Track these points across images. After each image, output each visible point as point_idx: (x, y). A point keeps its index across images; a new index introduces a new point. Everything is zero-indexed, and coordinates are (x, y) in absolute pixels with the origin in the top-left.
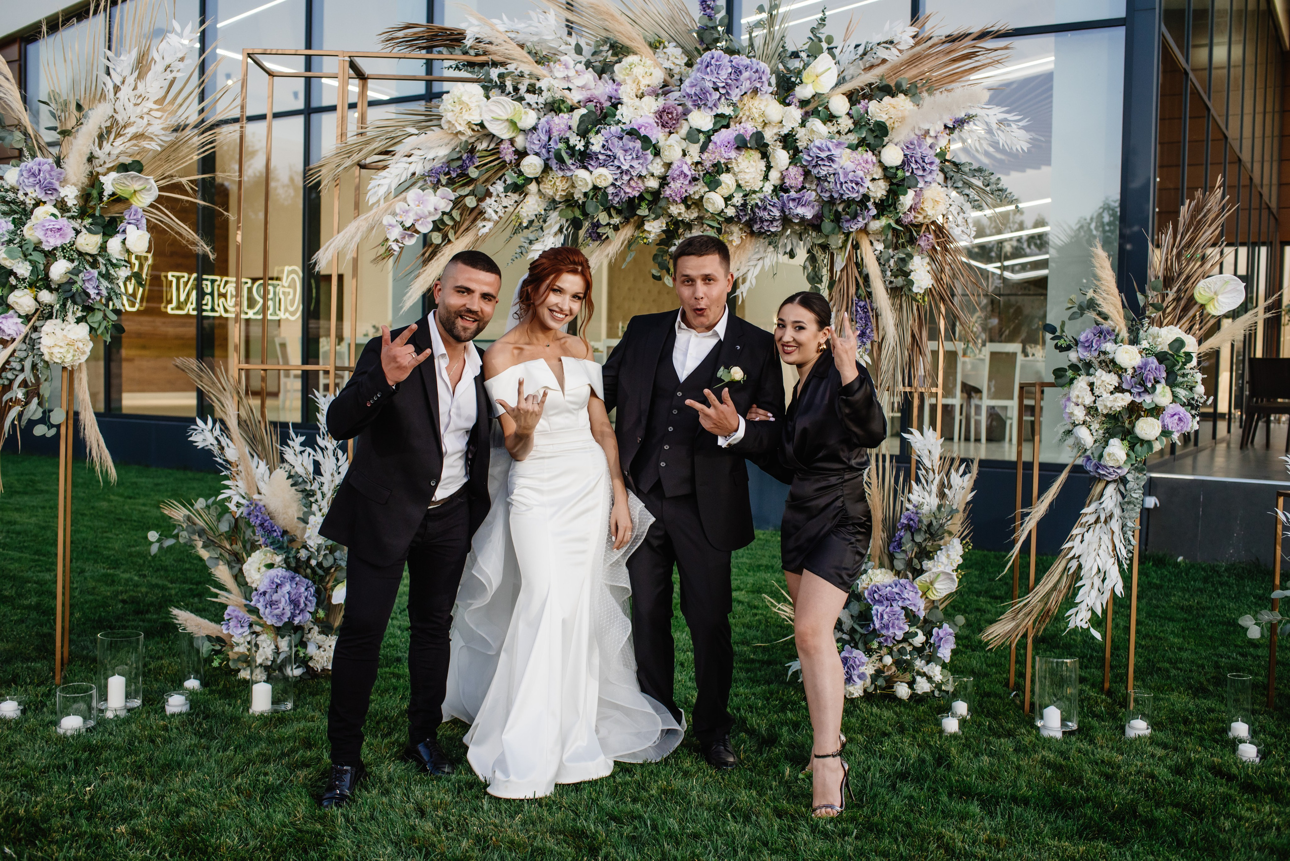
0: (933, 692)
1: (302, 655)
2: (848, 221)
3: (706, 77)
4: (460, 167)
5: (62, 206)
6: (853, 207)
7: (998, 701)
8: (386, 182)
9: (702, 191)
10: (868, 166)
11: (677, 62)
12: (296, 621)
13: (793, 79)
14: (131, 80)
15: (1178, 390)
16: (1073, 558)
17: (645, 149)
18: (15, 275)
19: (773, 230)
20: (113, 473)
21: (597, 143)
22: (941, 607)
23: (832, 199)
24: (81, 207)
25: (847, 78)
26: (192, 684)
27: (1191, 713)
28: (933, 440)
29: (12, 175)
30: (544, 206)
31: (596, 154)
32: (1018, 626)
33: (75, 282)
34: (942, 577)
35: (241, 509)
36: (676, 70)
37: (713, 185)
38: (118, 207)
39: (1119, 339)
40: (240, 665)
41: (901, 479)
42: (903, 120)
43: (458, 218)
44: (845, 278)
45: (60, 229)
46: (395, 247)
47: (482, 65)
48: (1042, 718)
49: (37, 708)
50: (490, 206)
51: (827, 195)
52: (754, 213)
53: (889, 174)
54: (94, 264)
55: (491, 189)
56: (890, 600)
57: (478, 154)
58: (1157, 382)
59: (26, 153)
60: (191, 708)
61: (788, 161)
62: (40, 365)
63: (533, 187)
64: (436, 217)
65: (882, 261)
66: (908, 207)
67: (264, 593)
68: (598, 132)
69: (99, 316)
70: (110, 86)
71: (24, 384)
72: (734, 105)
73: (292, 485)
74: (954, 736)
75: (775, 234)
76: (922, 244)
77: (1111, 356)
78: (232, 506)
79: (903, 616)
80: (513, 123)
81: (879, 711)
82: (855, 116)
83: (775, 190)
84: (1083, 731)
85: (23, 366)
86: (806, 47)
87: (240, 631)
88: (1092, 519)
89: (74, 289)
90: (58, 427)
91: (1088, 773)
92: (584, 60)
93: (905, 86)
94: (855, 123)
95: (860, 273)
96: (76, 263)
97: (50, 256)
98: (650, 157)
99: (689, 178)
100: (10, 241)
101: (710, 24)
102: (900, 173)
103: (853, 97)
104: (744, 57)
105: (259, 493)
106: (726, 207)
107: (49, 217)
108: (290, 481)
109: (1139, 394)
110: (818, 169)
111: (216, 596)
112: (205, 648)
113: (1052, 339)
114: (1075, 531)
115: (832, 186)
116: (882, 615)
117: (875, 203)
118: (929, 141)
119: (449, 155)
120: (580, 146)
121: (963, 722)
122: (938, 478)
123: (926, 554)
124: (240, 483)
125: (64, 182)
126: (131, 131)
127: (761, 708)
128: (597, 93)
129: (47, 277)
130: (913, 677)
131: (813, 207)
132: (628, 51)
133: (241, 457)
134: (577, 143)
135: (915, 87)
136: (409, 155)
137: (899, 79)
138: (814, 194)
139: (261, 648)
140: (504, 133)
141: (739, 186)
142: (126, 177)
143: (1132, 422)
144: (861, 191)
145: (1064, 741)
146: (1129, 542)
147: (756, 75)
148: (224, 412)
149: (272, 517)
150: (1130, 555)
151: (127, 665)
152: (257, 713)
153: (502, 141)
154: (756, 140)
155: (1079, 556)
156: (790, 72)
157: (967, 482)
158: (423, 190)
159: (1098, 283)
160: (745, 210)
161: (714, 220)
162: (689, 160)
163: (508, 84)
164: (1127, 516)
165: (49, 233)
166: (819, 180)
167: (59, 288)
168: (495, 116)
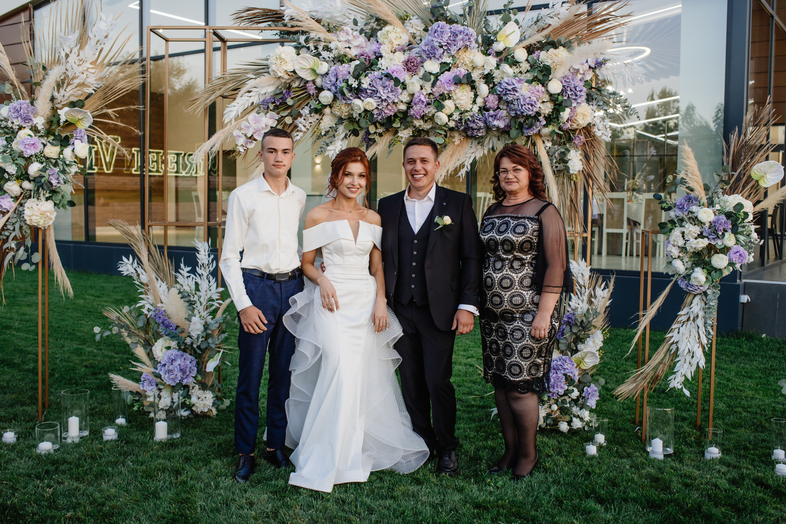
0: (584, 427)
1: (188, 403)
2: (527, 129)
3: (435, 39)
4: (281, 98)
5: (35, 129)
6: (530, 120)
7: (626, 434)
8: (236, 108)
9: (433, 111)
10: (539, 94)
11: (418, 28)
12: (184, 382)
13: (492, 38)
14: (75, 50)
15: (739, 236)
16: (673, 343)
17: (396, 85)
18: (7, 172)
19: (480, 135)
20: (71, 291)
21: (366, 82)
22: (590, 374)
23: (517, 116)
24: (47, 130)
25: (526, 37)
26: (121, 421)
27: (750, 443)
28: (584, 267)
29: (4, 111)
30: (336, 121)
31: (366, 90)
32: (637, 386)
33: (44, 176)
34: (589, 355)
35: (151, 313)
36: (418, 33)
37: (440, 107)
38: (70, 128)
39: (702, 202)
40: (151, 409)
42: (561, 64)
45: (34, 144)
46: (242, 150)
47: (296, 33)
48: (650, 446)
49: (26, 436)
50: (301, 123)
51: (514, 112)
52: (467, 124)
53: (553, 98)
54: (56, 165)
55: (302, 112)
56: (555, 369)
57: (293, 90)
58: (726, 231)
59: (13, 97)
60: (118, 437)
61: (487, 91)
62: (24, 227)
63: (327, 110)
65: (550, 154)
66: (566, 119)
67: (164, 365)
68: (366, 76)
69: (60, 197)
70: (63, 54)
71: (15, 238)
72: (453, 56)
73: (181, 298)
74: (593, 457)
75: (482, 137)
76: (576, 142)
77: (695, 215)
78: (145, 311)
79: (564, 380)
80: (313, 70)
81: (547, 440)
82: (531, 61)
83: (480, 110)
84: (677, 455)
85: (14, 228)
86: (501, 17)
87: (151, 388)
88: (684, 318)
89: (43, 181)
90: (37, 264)
91: (676, 485)
92: (359, 28)
93: (563, 43)
94: (531, 66)
96: (44, 164)
97: (29, 160)
98: (400, 91)
99: (425, 103)
100: (4, 152)
101: (438, 5)
102: (560, 98)
103: (530, 50)
104: (459, 25)
105: (162, 303)
106: (449, 121)
107: (27, 137)
108: (180, 295)
109: (714, 239)
110: (507, 96)
111: (136, 366)
112: (129, 398)
113: (660, 203)
114: (674, 326)
115: (516, 107)
117: (545, 117)
118: (579, 77)
119: (275, 91)
120: (355, 85)
121: (600, 448)
122: (588, 291)
123: (579, 340)
124: (150, 297)
125: (36, 114)
126: (76, 82)
127: (473, 438)
128: (367, 50)
129: (27, 173)
130: (571, 418)
131: (504, 120)
132: (386, 23)
133: (150, 280)
134: (353, 83)
135: (570, 42)
136: (249, 92)
137: (559, 37)
138: (505, 112)
139: (162, 399)
140: (308, 77)
141: (457, 108)
142: (73, 111)
143: (710, 257)
144: (535, 110)
145: (664, 462)
146: (709, 333)
147: (467, 37)
148: (140, 253)
149: (169, 318)
150: (710, 341)
151: (81, 408)
152: (158, 440)
153: (307, 82)
154: (467, 78)
155: (677, 342)
156: (490, 33)
157: (607, 294)
158: (258, 113)
159: (686, 168)
160: (461, 123)
161: (442, 129)
162: (425, 92)
163: (311, 45)
164: (707, 316)
165: (27, 146)
166: (508, 103)
167: (34, 180)
168: (302, 66)
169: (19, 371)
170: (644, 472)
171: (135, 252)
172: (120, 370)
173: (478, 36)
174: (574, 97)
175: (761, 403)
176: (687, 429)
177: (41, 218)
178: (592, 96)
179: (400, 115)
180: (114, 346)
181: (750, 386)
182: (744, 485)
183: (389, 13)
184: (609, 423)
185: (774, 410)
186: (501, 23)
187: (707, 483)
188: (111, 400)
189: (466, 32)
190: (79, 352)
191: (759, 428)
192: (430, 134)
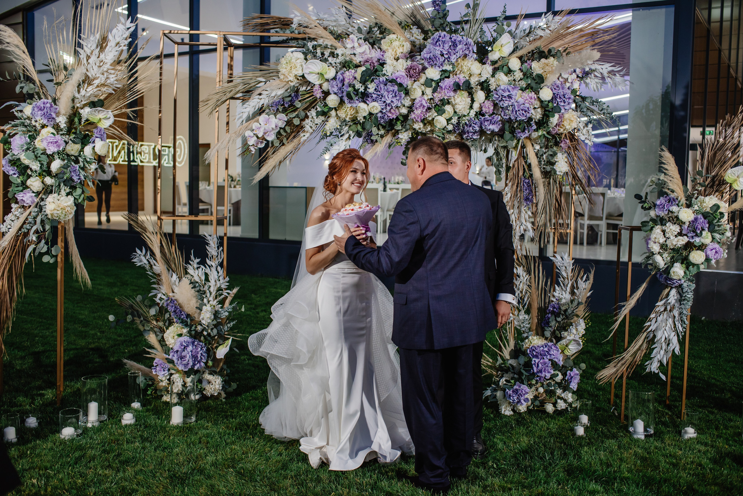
0: (567, 408)
1: (199, 387)
2: (519, 133)
3: (437, 48)
4: (291, 101)
5: (57, 128)
6: (523, 125)
8: (248, 110)
9: (434, 116)
10: (532, 101)
11: (419, 37)
12: (196, 368)
13: (487, 48)
14: (96, 52)
15: (715, 234)
16: (650, 331)
17: (400, 91)
18: (31, 169)
19: (475, 137)
20: (89, 281)
21: (371, 87)
22: (572, 359)
23: (510, 121)
24: (68, 128)
25: (519, 47)
26: (136, 405)
28: (568, 261)
29: (28, 109)
30: (339, 123)
31: (371, 94)
32: (617, 370)
33: (66, 173)
34: (573, 342)
35: (163, 302)
36: (418, 42)
37: (441, 112)
38: (90, 127)
39: (680, 204)
40: (163, 393)
41: (549, 283)
42: (551, 73)
43: (289, 131)
44: (516, 166)
45: (56, 142)
46: (252, 148)
47: (303, 39)
48: (632, 425)
50: (308, 124)
51: (508, 117)
52: (464, 128)
53: (543, 105)
54: (77, 162)
55: (309, 114)
56: (542, 355)
57: (300, 93)
58: (703, 229)
59: (36, 97)
60: (136, 421)
61: (484, 98)
62: (46, 221)
63: (333, 113)
64: (277, 131)
65: (539, 156)
66: (555, 124)
67: (177, 351)
68: (372, 81)
69: (79, 191)
71: (37, 232)
72: (453, 64)
73: (192, 288)
74: (581, 437)
75: (475, 140)
76: (562, 145)
77: (675, 215)
78: (157, 300)
79: (550, 365)
80: (321, 75)
81: (536, 421)
82: (524, 70)
83: (477, 114)
84: (658, 435)
85: (36, 221)
86: (495, 28)
87: (163, 373)
88: (662, 309)
90: (56, 256)
92: (363, 36)
93: (553, 53)
94: (524, 75)
95: (526, 162)
96: (66, 161)
97: (51, 158)
98: (403, 95)
99: (426, 108)
100: (28, 149)
101: (439, 16)
102: (550, 105)
103: (523, 59)
104: (458, 36)
105: (173, 293)
106: (448, 124)
107: (50, 135)
108: (192, 286)
109: (692, 237)
110: (502, 102)
111: (149, 353)
112: (143, 383)
113: (640, 203)
114: (652, 316)
115: (510, 112)
116: (538, 365)
117: (535, 122)
118: (568, 85)
119: (283, 94)
120: (362, 89)
121: (586, 429)
122: (570, 283)
123: (563, 328)
124: (162, 286)
125: (58, 114)
126: (96, 82)
128: (371, 57)
129: (49, 169)
130: (556, 400)
131: (498, 125)
132: (390, 32)
133: (162, 271)
134: (360, 87)
135: (559, 52)
136: (260, 94)
137: (549, 48)
139: (175, 383)
140: (316, 81)
141: (455, 112)
142: (94, 111)
143: (687, 253)
144: (528, 115)
145: (646, 441)
146: (684, 322)
147: (466, 47)
148: (152, 245)
149: (181, 307)
150: (684, 330)
152: (175, 425)
153: (314, 85)
154: (466, 85)
155: (654, 331)
156: (485, 43)
157: (588, 285)
158: (269, 115)
160: (458, 126)
161: (440, 132)
162: (426, 97)
163: (318, 51)
164: (683, 307)
165: (50, 144)
166: (503, 109)
167: (56, 176)
168: (310, 70)
171: (147, 244)
173: (474, 45)
182: (725, 464)
186: (495, 35)
189: (465, 42)
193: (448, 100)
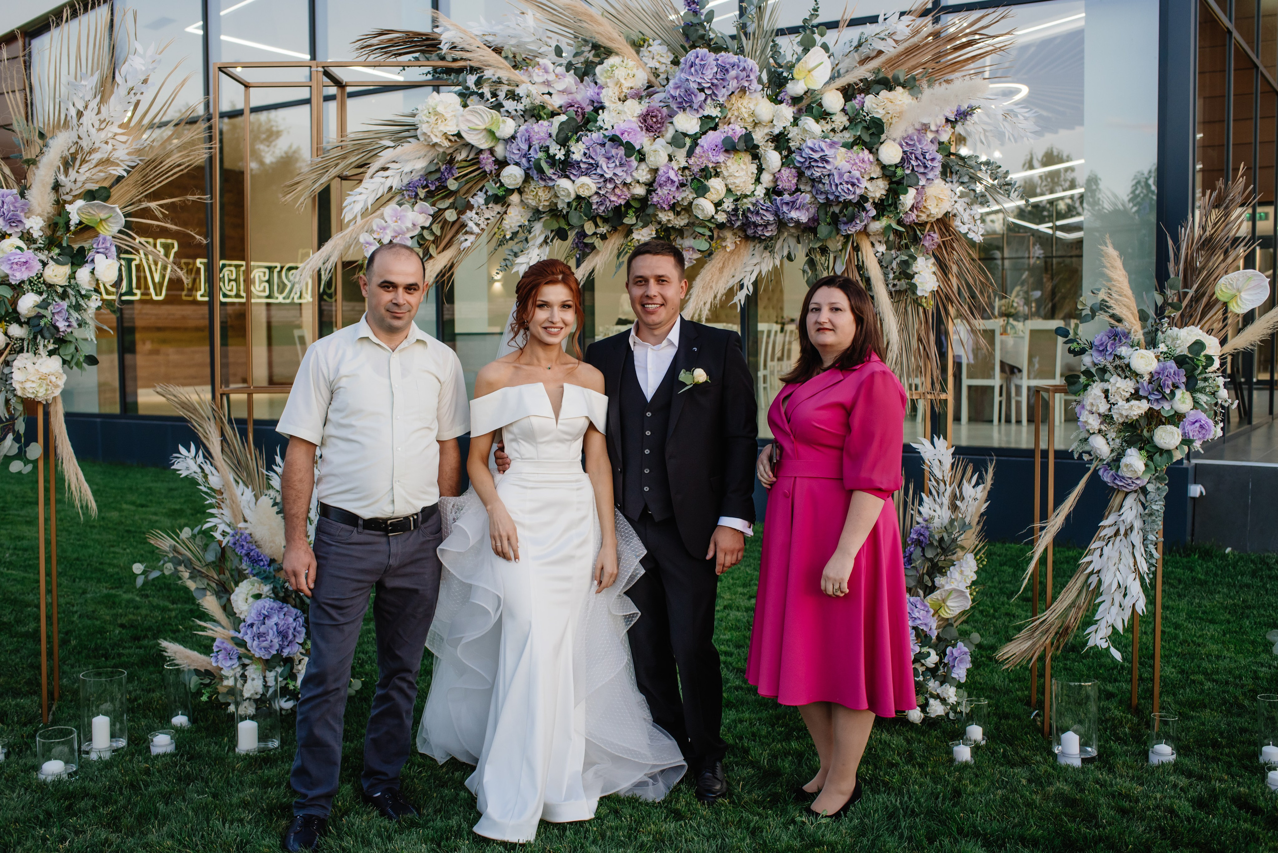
0: (947, 714)
1: (291, 687)
2: (846, 223)
3: (690, 78)
4: (438, 179)
5: (27, 237)
6: (850, 208)
7: (1016, 723)
8: (363, 197)
9: (691, 197)
10: (865, 165)
11: (663, 60)
12: (285, 653)
13: (785, 74)
14: (93, 104)
15: (1198, 395)
16: (1092, 573)
17: (628, 155)
19: (767, 234)
20: (93, 505)
21: (578, 151)
22: (955, 625)
23: (828, 203)
24: (48, 238)
25: (842, 71)
26: (180, 720)
27: (1221, 734)
28: (943, 450)
30: (529, 215)
31: (578, 163)
32: (1034, 644)
33: (44, 316)
34: (955, 595)
35: (228, 538)
36: (662, 69)
37: (702, 191)
38: (86, 235)
39: (1135, 343)
40: (230, 699)
41: (911, 492)
42: (900, 115)
43: (438, 233)
45: (26, 262)
47: (460, 71)
48: (1059, 744)
49: (21, 751)
50: (472, 219)
51: (823, 196)
52: (747, 217)
53: (887, 172)
54: (64, 296)
55: (472, 201)
57: (457, 165)
58: (1177, 387)
60: (176, 748)
61: (779, 163)
62: (13, 401)
63: (515, 198)
64: (416, 232)
65: (884, 264)
66: (909, 206)
67: (252, 625)
68: (577, 141)
69: (72, 349)
70: (73, 112)
72: (721, 106)
73: (278, 513)
74: (965, 766)
75: (771, 238)
76: (927, 244)
77: (1126, 361)
78: (218, 535)
80: (491, 132)
81: (889, 737)
82: (850, 112)
83: (768, 193)
84: (1104, 759)
86: (798, 41)
87: (229, 663)
88: (1109, 532)
89: (42, 323)
90: (35, 462)
91: (1105, 812)
92: (565, 62)
93: (902, 80)
94: (850, 120)
95: (861, 276)
96: (45, 296)
97: (18, 289)
98: (635, 163)
99: (677, 184)
101: (695, 21)
102: (899, 172)
103: (848, 93)
104: (731, 54)
105: (245, 521)
106: (717, 212)
107: (14, 251)
108: (276, 509)
109: (1157, 400)
110: (812, 170)
111: (204, 629)
112: (194, 682)
113: (1066, 343)
114: (1093, 546)
115: (827, 187)
117: (874, 202)
118: (930, 136)
119: (427, 167)
120: (560, 155)
121: (976, 749)
122: (949, 489)
123: (937, 569)
124: (226, 511)
125: (29, 212)
126: (96, 157)
127: (766, 737)
128: (579, 97)
129: (15, 310)
130: (926, 699)
131: (808, 210)
132: (609, 52)
133: (226, 484)
134: (557, 152)
135: (914, 78)
136: (385, 169)
137: (896, 71)
138: (808, 196)
139: (249, 681)
140: (483, 143)
141: (729, 191)
142: (91, 206)
143: (1151, 431)
144: (858, 192)
145: (1082, 770)
146: (1152, 556)
147: (744, 74)
148: (208, 439)
149: (258, 546)
150: (1153, 569)
151: (112, 700)
152: (243, 753)
153: (481, 151)
154: (746, 142)
155: (1099, 571)
156: (781, 67)
157: (981, 492)
158: (400, 205)
159: (1109, 284)
160: (736, 215)
161: (705, 227)
162: (675, 165)
163: (486, 90)
164: (1148, 528)
165: (15, 266)
166: (813, 181)
167: (28, 322)
168: (472, 126)
169: (11, 636)
170: (1051, 789)
171: (199, 438)
172: (178, 631)
173: (761, 71)
174: (922, 170)
175: (1233, 665)
176: (1116, 712)
177: (41, 386)
178: (951, 168)
179: (636, 205)
180: (169, 589)
181: (1212, 637)
182: (1218, 809)
183: (615, 35)
184: (989, 705)
185: (1256, 677)
186: (799, 50)
187: (1157, 807)
188: (163, 684)
189: (742, 65)
190: (110, 602)
191: (1233, 708)
192: (686, 234)
193: (715, 168)
